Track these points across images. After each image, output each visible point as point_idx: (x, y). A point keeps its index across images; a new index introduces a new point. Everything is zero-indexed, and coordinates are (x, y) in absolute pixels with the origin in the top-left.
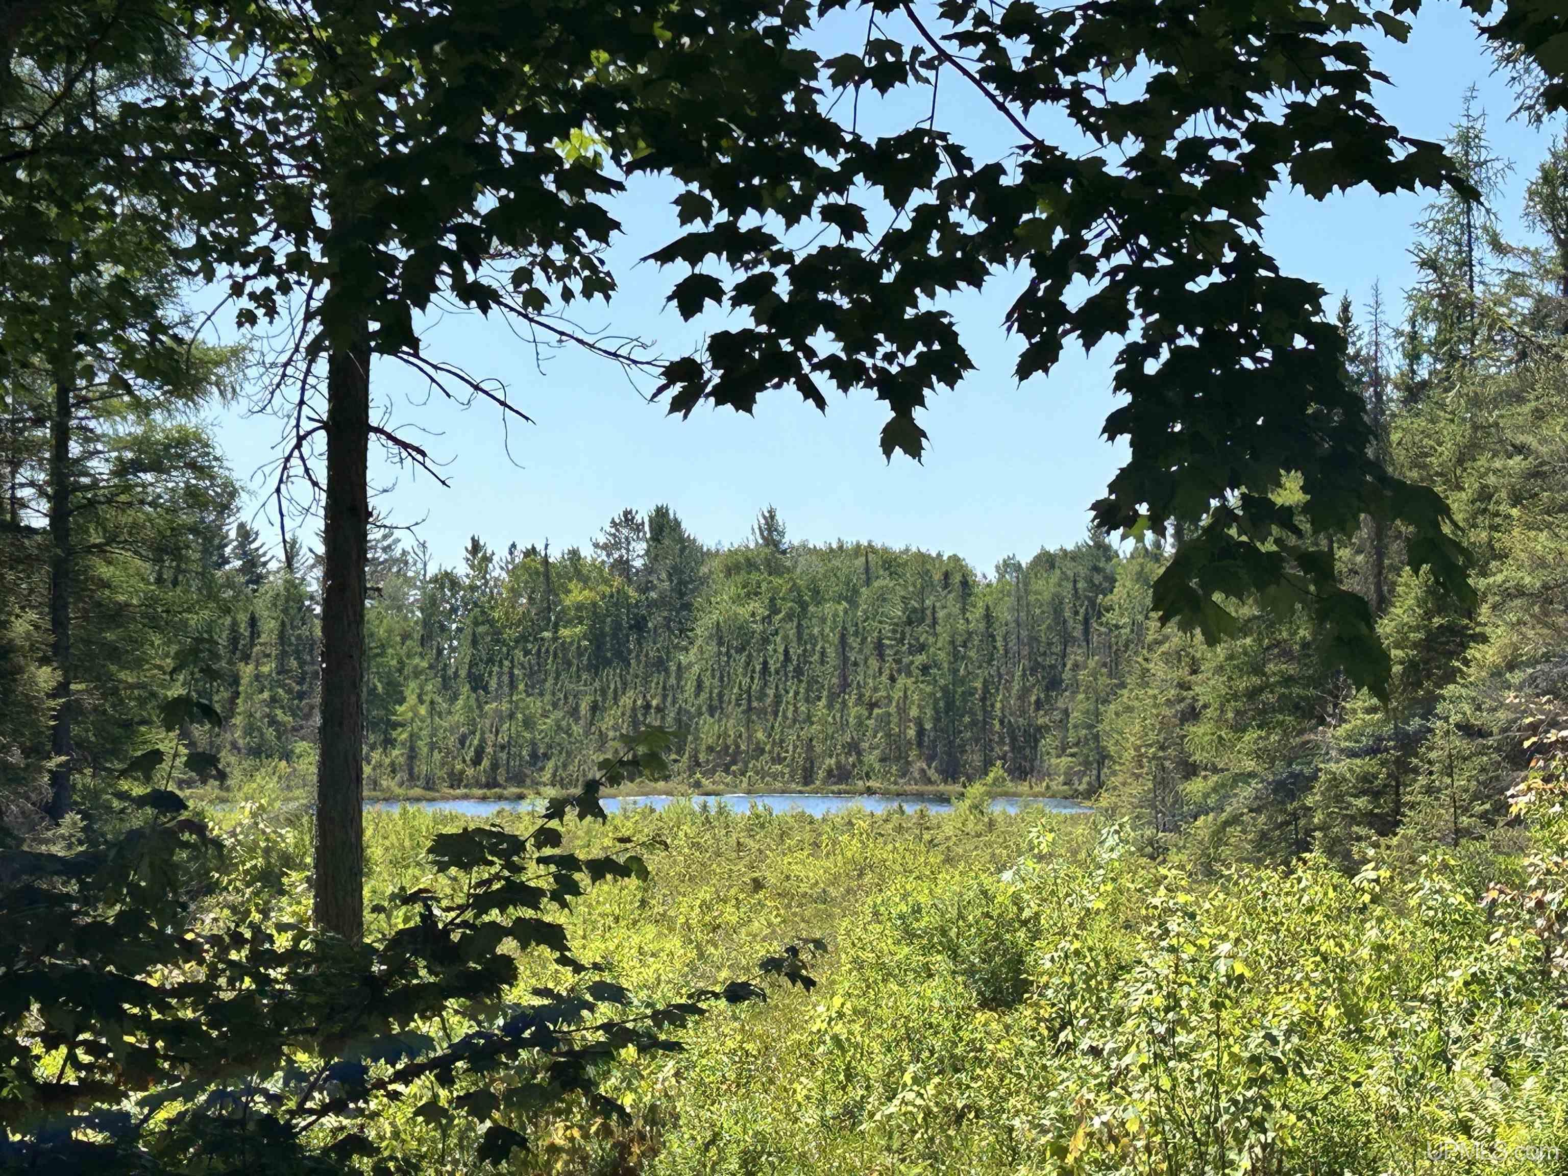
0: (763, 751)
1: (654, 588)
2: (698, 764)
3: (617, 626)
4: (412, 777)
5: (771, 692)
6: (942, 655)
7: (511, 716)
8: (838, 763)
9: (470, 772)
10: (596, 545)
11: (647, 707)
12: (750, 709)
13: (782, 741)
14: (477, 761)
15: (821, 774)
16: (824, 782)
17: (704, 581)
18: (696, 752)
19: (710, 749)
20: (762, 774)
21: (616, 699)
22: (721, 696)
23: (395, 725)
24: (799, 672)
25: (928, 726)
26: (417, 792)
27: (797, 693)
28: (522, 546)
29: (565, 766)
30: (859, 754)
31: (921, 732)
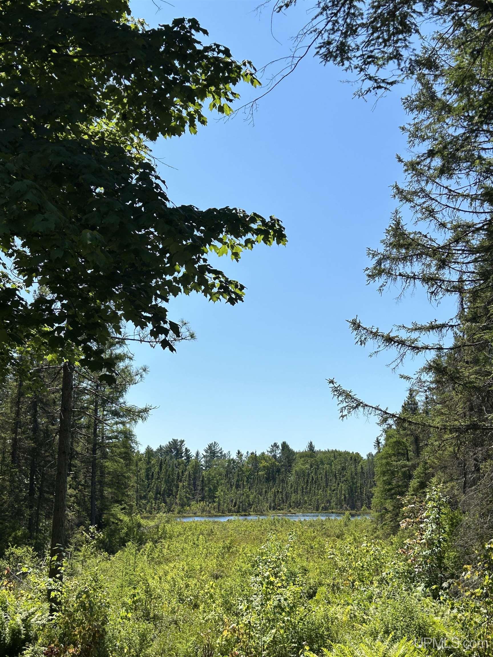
0: (306, 503)
1: (282, 461)
2: (291, 506)
3: (273, 471)
4: (219, 510)
5: (309, 488)
6: (349, 478)
7: (243, 494)
8: (325, 505)
9: (233, 509)
10: (268, 451)
11: (278, 492)
12: (303, 492)
13: (311, 500)
14: (235, 506)
15: (321, 508)
16: (322, 510)
17: (294, 460)
18: (290, 503)
19: (294, 502)
20: (306, 508)
21: (271, 489)
22: (297, 488)
23: (216, 497)
24: (316, 482)
25: (347, 496)
26: (220, 514)
27: (315, 488)
28: (250, 452)
29: (256, 507)
30: (330, 503)
31: (345, 498)
